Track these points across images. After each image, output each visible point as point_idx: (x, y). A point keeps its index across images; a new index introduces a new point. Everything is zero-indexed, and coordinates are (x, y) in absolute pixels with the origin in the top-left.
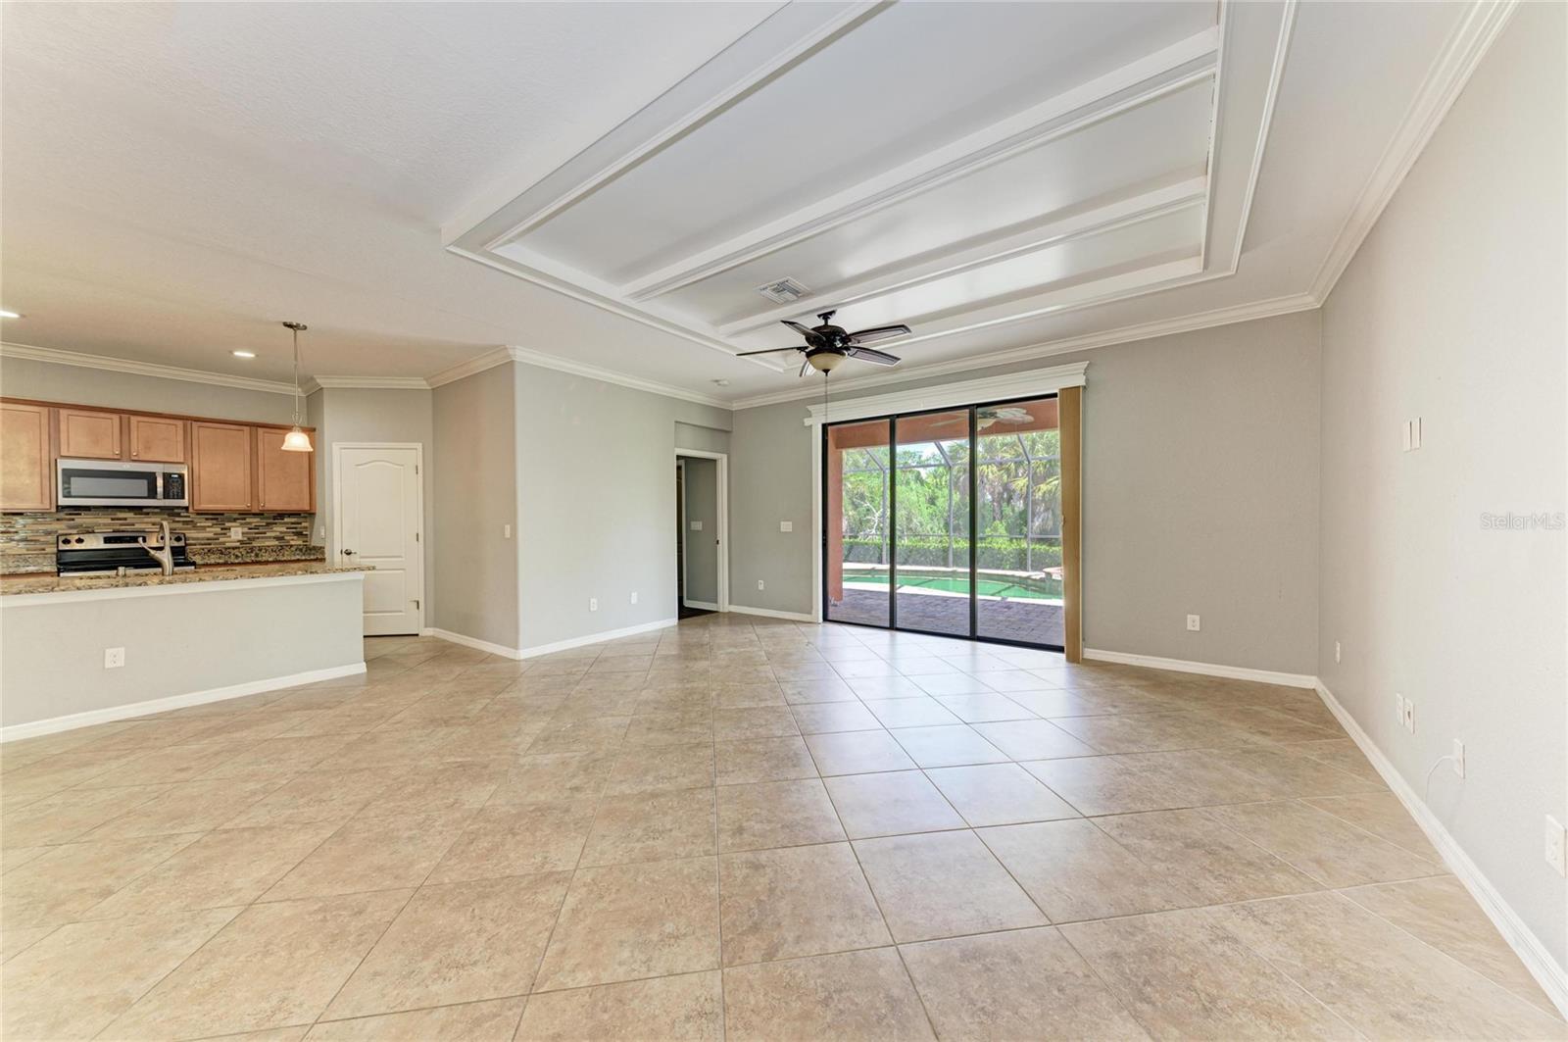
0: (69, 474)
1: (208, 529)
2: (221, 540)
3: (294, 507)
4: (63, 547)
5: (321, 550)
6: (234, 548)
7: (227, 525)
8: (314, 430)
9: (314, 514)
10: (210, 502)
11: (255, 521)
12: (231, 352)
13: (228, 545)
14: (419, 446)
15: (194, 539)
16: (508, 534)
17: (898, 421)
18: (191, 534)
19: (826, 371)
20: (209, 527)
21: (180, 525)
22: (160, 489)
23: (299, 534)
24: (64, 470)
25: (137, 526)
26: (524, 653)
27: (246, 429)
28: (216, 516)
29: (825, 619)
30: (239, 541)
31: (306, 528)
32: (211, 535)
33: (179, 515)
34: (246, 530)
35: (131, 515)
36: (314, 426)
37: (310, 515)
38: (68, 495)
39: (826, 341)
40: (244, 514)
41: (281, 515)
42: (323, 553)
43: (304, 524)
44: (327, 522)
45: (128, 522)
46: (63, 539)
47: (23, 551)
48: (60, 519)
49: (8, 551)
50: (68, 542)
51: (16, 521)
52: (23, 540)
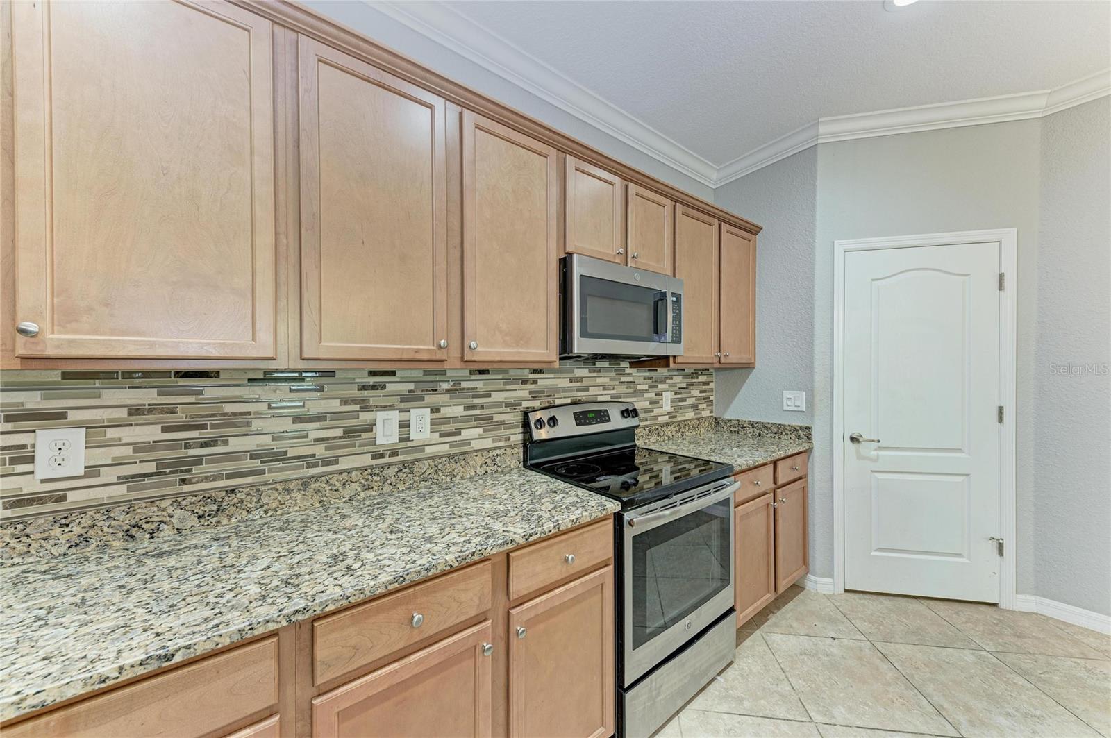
1: (646, 395)
2: (656, 411)
3: (744, 358)
5: (803, 433)
6: (667, 425)
7: (661, 386)
8: (759, 231)
11: (679, 378)
13: (661, 419)
14: (1010, 236)
20: (647, 391)
21: (623, 389)
23: (708, 401)
25: (592, 391)
27: (718, 223)
30: (669, 413)
31: (711, 391)
32: (647, 405)
34: (673, 396)
42: (810, 437)
43: (712, 386)
44: (819, 380)
45: (585, 383)
46: (533, 418)
47: (488, 443)
48: (525, 382)
49: (476, 445)
50: (540, 423)
51: (479, 385)
52: (487, 422)
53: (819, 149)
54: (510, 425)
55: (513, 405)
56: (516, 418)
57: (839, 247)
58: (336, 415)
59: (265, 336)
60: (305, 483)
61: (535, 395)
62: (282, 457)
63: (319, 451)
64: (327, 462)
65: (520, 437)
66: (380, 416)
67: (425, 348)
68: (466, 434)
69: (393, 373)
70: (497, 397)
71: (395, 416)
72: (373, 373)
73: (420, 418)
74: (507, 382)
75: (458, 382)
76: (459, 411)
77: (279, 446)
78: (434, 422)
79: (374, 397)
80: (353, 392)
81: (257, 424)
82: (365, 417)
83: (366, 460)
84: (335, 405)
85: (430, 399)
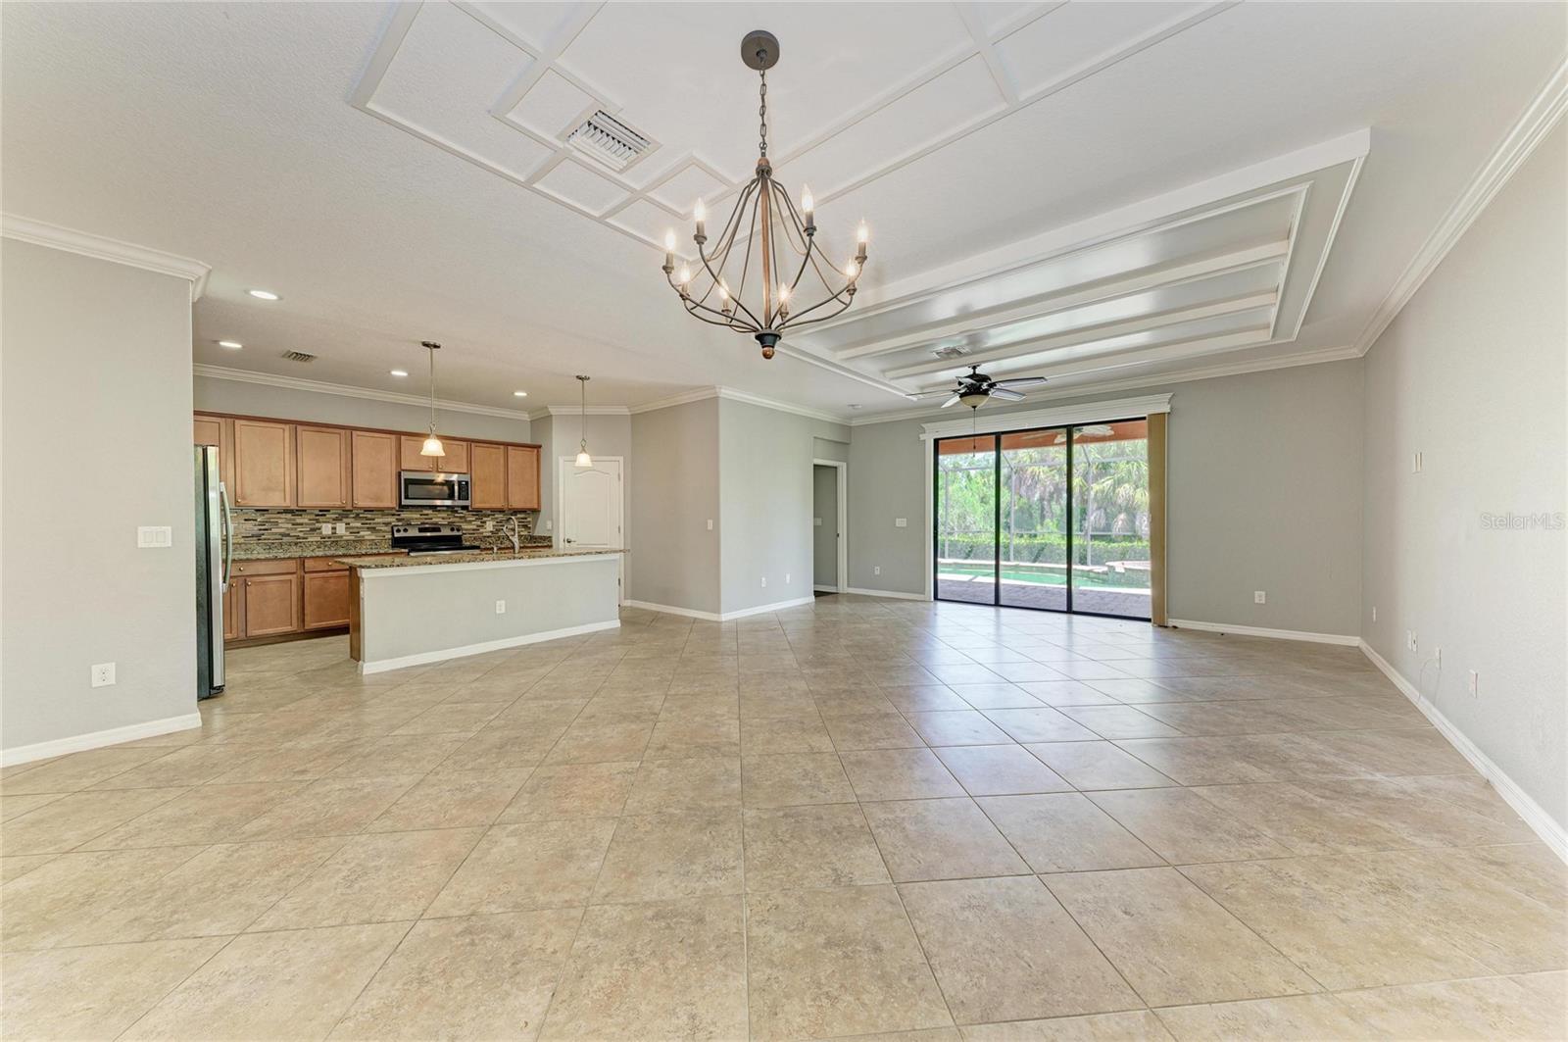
0: (409, 482)
1: (474, 523)
2: (481, 530)
3: (528, 506)
4: (396, 535)
5: (549, 538)
6: (488, 537)
7: (485, 519)
8: (540, 447)
9: (539, 511)
10: (480, 503)
11: (499, 516)
12: (513, 393)
13: (485, 534)
14: (621, 459)
15: (466, 530)
16: (710, 527)
17: (1003, 437)
18: (465, 526)
19: (974, 407)
20: (474, 520)
21: (457, 520)
22: (456, 494)
23: (525, 527)
24: (405, 480)
25: (434, 520)
26: (726, 617)
27: (502, 447)
28: (479, 513)
29: (936, 598)
30: (491, 532)
31: (533, 521)
32: (475, 527)
33: (456, 512)
34: (495, 523)
35: (430, 512)
36: (539, 444)
37: (536, 511)
38: (407, 498)
39: (977, 386)
40: (494, 511)
41: (515, 512)
42: (551, 541)
43: (529, 519)
44: (554, 517)
45: (430, 516)
46: (395, 529)
47: (373, 537)
48: (393, 515)
49: (366, 538)
50: (398, 531)
51: (369, 516)
52: (373, 529)
53: (554, 418)
54: (385, 531)
55: (387, 524)
56: (388, 529)
57: (561, 461)
58: (306, 524)
59: (288, 500)
60: (296, 544)
61: (399, 520)
62: (288, 535)
63: (301, 535)
64: (304, 538)
65: (390, 537)
66: (324, 525)
67: (338, 503)
68: (362, 533)
69: (329, 511)
70: (377, 520)
71: (330, 526)
72: (320, 511)
73: (341, 528)
74: (383, 515)
75: (358, 515)
76: (359, 525)
77: (287, 532)
78: (346, 528)
79: (321, 519)
80: (314, 517)
81: (280, 525)
82: (318, 525)
83: (319, 539)
84: (306, 521)
85: (345, 520)
